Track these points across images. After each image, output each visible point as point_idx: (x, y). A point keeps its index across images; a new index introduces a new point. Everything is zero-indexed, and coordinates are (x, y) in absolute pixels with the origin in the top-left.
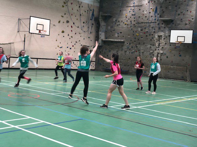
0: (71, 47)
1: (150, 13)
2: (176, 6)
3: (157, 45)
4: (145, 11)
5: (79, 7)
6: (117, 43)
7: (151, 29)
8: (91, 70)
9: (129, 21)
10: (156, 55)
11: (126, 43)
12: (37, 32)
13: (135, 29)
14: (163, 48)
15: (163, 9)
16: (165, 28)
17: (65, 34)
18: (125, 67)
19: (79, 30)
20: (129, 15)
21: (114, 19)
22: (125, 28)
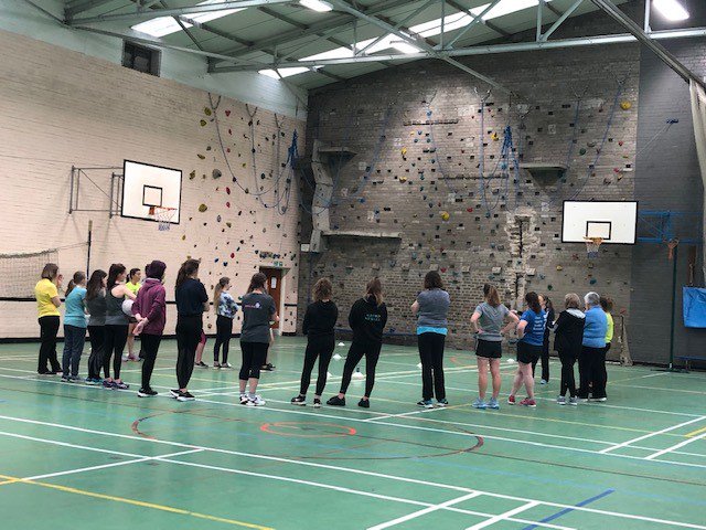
0: (228, 259)
1: (485, 145)
2: (572, 125)
3: (514, 247)
4: (468, 140)
5: (250, 123)
6: (372, 244)
7: (489, 196)
8: (284, 334)
9: (414, 170)
10: (511, 280)
11: (404, 244)
12: (145, 212)
13: (436, 198)
14: (533, 257)
15: (529, 134)
16: (537, 193)
17: (209, 216)
18: (403, 323)
19: (249, 201)
20: (414, 151)
21: (360, 163)
22: (400, 192)
